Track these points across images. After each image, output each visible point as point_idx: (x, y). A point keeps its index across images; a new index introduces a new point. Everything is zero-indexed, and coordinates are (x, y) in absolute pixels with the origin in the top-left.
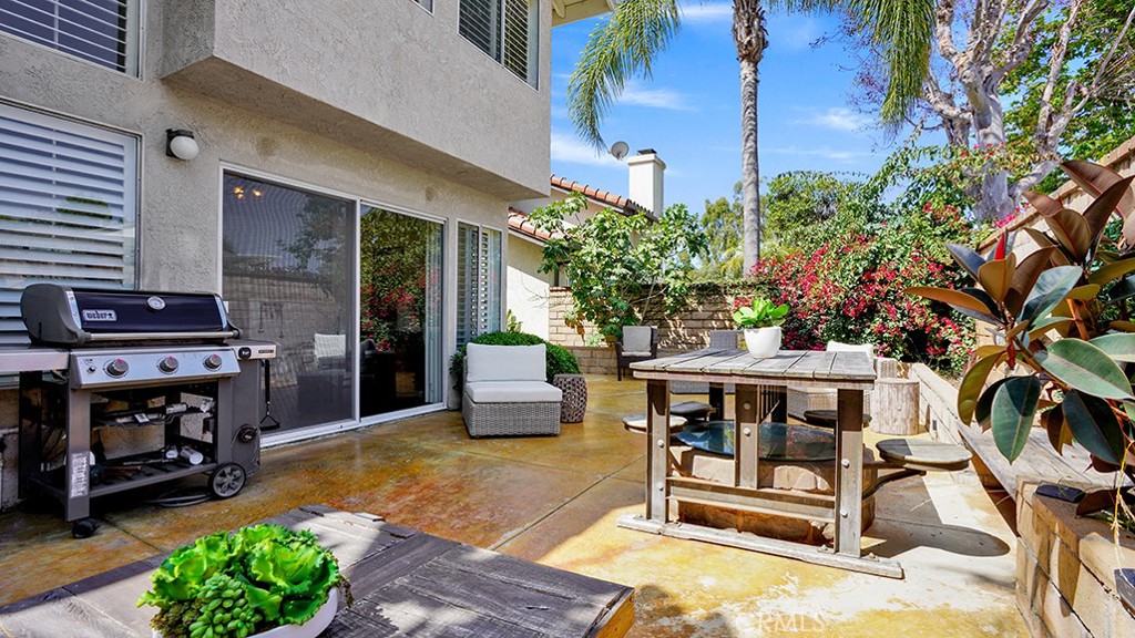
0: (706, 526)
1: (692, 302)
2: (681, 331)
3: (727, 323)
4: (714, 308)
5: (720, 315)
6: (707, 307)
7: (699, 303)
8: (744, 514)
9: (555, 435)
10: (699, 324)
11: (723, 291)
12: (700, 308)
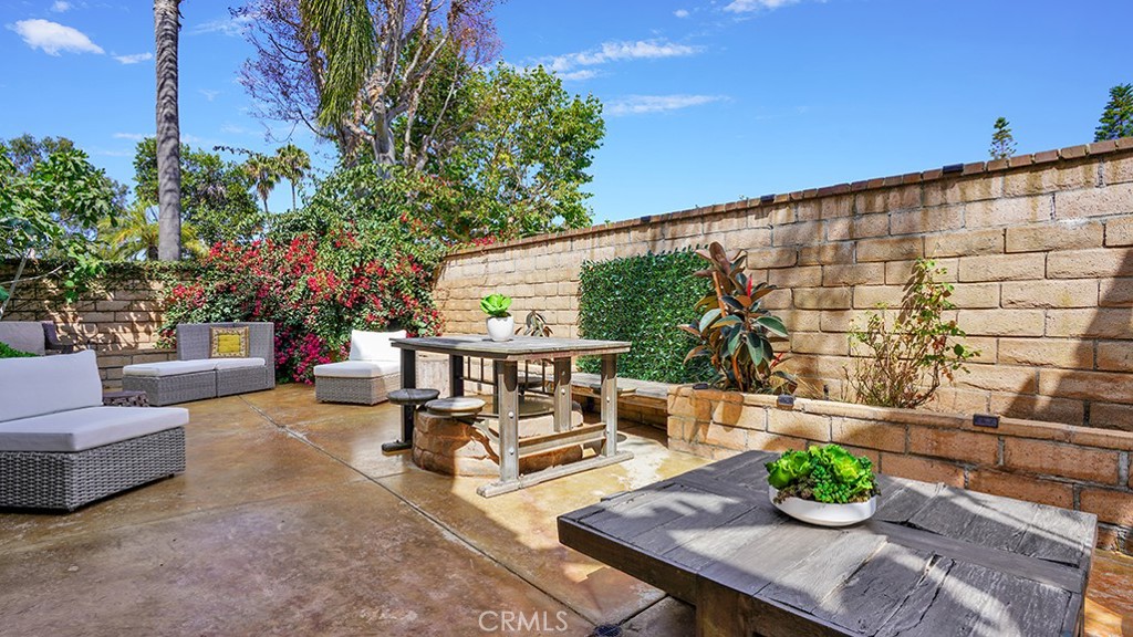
0: (530, 472)
1: (97, 288)
2: (77, 327)
3: (153, 315)
4: (132, 296)
5: (142, 305)
6: (121, 294)
7: (108, 289)
8: (555, 453)
9: (172, 476)
10: (110, 317)
11: (147, 274)
12: (110, 296)
